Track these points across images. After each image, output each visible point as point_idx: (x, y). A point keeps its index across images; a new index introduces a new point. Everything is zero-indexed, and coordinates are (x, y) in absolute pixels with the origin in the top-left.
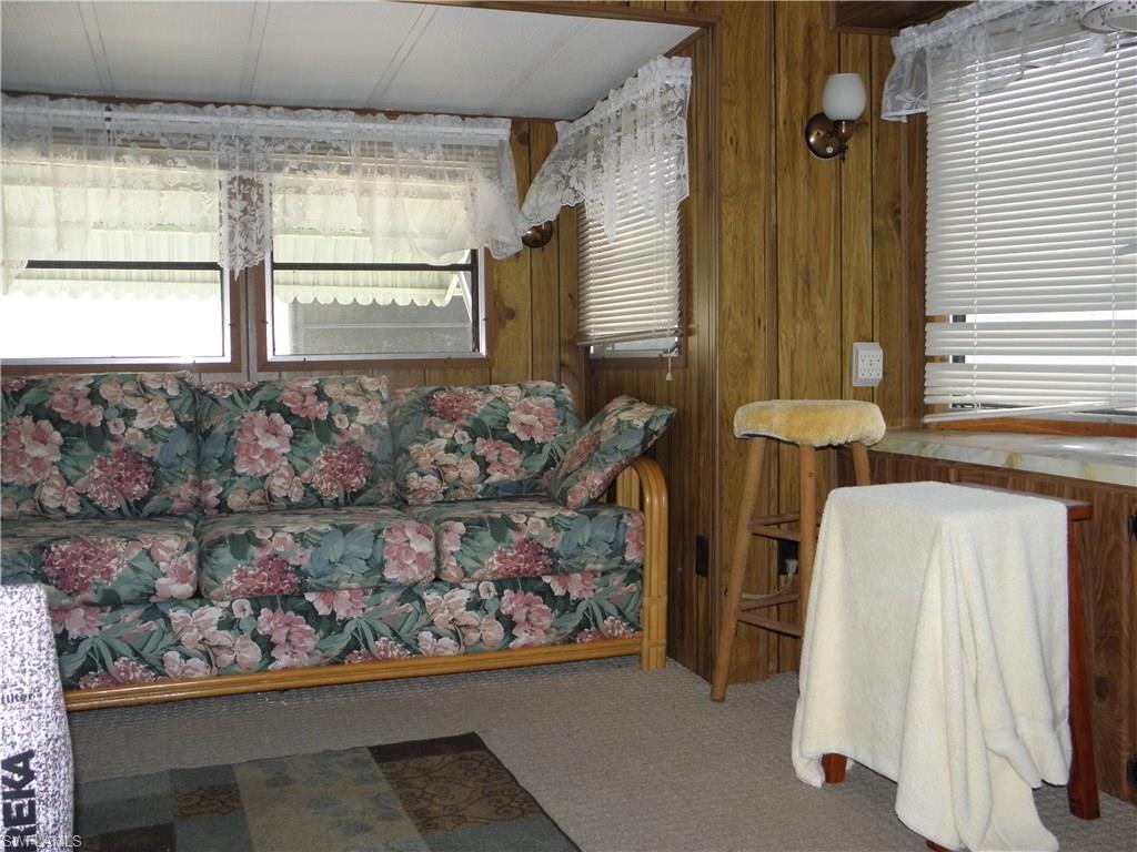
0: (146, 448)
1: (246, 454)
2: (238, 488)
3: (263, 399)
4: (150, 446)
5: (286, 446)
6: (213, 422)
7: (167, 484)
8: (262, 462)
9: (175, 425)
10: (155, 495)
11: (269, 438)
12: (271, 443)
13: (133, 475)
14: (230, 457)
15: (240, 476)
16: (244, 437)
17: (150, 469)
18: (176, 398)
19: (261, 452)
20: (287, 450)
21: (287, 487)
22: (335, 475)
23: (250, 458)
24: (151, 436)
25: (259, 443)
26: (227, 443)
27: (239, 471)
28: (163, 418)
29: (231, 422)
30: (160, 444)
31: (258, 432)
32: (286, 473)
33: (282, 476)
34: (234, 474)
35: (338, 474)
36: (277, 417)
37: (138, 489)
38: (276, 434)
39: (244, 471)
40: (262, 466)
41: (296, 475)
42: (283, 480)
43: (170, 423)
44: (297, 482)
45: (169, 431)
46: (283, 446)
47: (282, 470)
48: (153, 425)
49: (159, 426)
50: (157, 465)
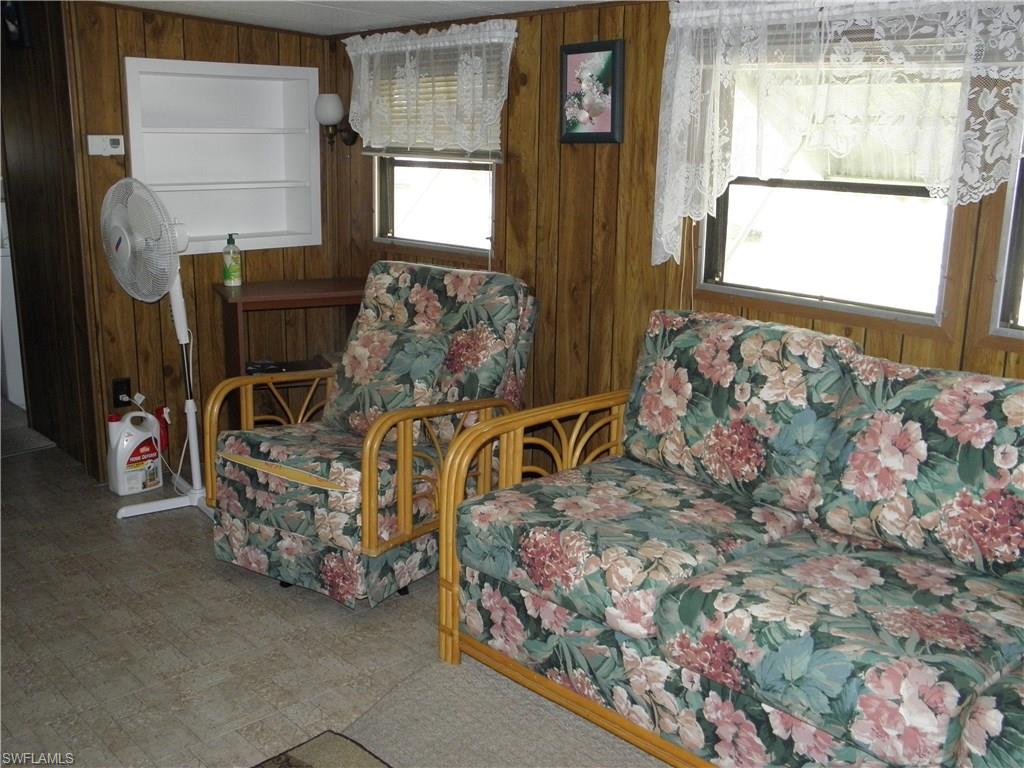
0: (764, 425)
1: (859, 467)
2: (838, 507)
3: (908, 398)
4: (769, 424)
5: (911, 472)
6: (844, 413)
7: (776, 473)
8: (875, 483)
9: (804, 404)
10: (763, 481)
11: (893, 454)
12: (893, 461)
13: (745, 452)
14: (841, 464)
15: (845, 493)
16: (864, 444)
17: (763, 451)
18: (817, 371)
19: (878, 469)
20: (912, 477)
21: (901, 525)
22: (971, 531)
23: (862, 474)
24: (774, 412)
25: (880, 457)
26: (846, 445)
27: (846, 486)
28: (793, 394)
29: (858, 419)
30: (780, 425)
31: (884, 442)
32: (902, 508)
33: (896, 509)
34: (839, 488)
35: (977, 532)
36: (915, 427)
37: (748, 470)
38: (903, 452)
39: (851, 488)
40: (872, 489)
41: (914, 514)
42: (896, 516)
43: (799, 402)
44: (914, 522)
45: (795, 411)
46: (907, 470)
47: (898, 503)
48: (781, 399)
49: (786, 402)
50: (770, 448)
